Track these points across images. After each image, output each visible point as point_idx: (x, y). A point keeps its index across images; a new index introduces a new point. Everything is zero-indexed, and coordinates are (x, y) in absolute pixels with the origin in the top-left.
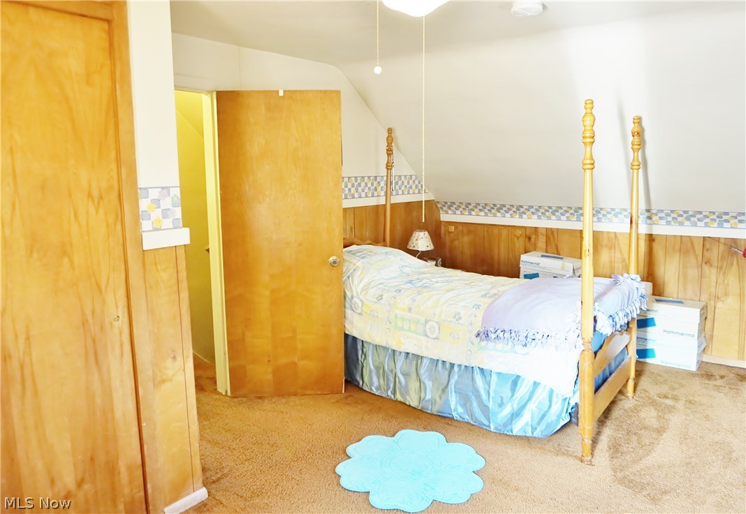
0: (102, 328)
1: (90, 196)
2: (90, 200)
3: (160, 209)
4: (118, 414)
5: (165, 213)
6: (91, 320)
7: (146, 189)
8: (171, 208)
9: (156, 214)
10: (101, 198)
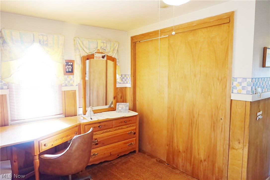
0: (217, 120)
1: (218, 79)
2: (218, 80)
3: (241, 86)
4: (218, 149)
5: (243, 88)
6: (214, 116)
7: (237, 78)
8: (247, 86)
9: (239, 88)
10: (221, 80)
